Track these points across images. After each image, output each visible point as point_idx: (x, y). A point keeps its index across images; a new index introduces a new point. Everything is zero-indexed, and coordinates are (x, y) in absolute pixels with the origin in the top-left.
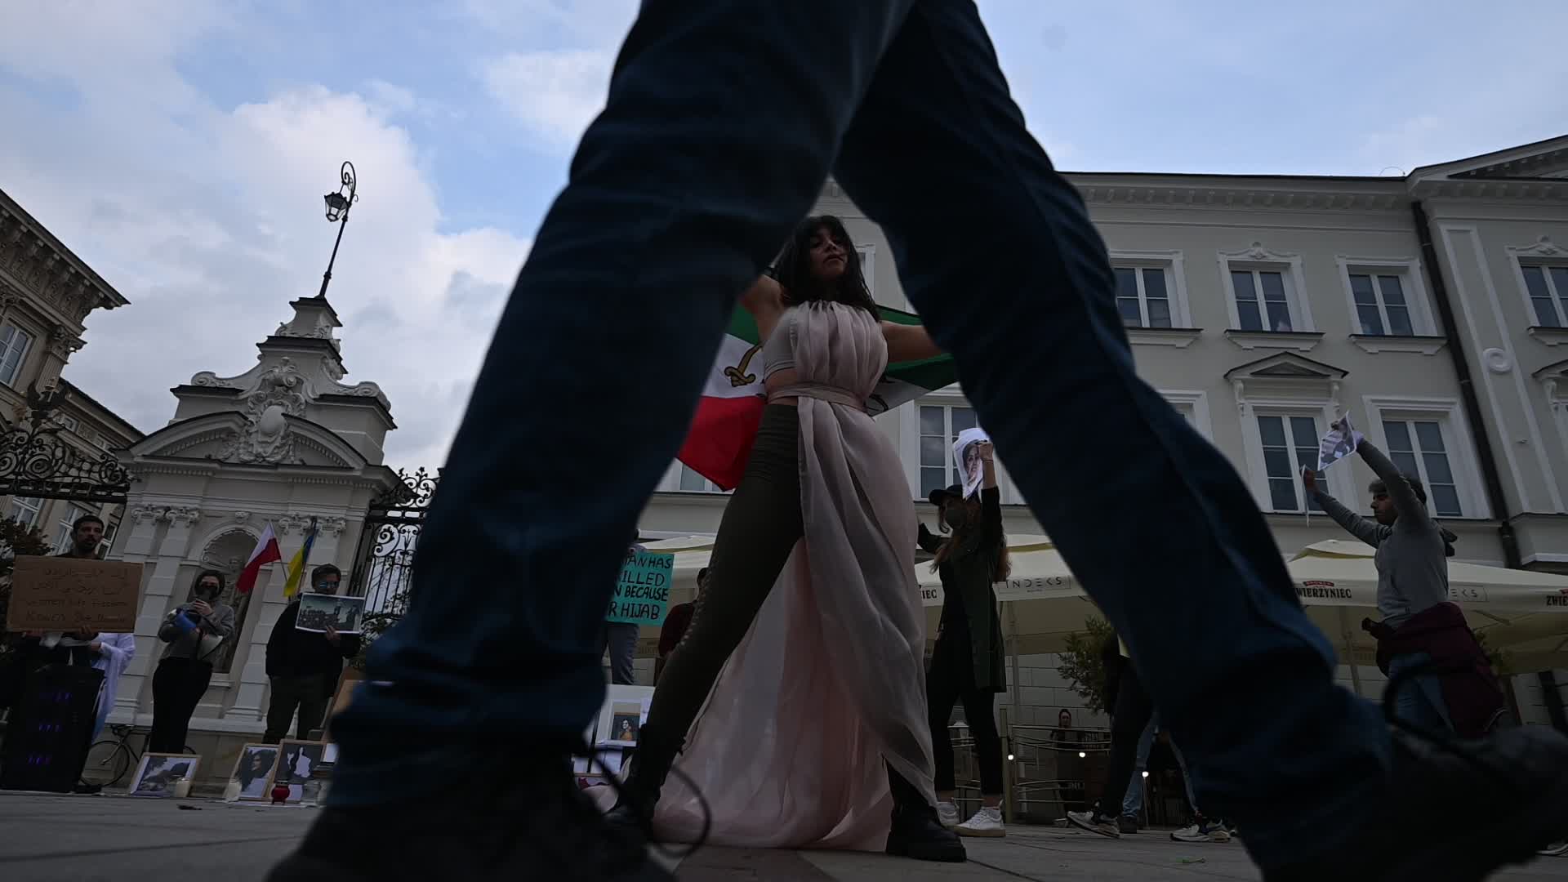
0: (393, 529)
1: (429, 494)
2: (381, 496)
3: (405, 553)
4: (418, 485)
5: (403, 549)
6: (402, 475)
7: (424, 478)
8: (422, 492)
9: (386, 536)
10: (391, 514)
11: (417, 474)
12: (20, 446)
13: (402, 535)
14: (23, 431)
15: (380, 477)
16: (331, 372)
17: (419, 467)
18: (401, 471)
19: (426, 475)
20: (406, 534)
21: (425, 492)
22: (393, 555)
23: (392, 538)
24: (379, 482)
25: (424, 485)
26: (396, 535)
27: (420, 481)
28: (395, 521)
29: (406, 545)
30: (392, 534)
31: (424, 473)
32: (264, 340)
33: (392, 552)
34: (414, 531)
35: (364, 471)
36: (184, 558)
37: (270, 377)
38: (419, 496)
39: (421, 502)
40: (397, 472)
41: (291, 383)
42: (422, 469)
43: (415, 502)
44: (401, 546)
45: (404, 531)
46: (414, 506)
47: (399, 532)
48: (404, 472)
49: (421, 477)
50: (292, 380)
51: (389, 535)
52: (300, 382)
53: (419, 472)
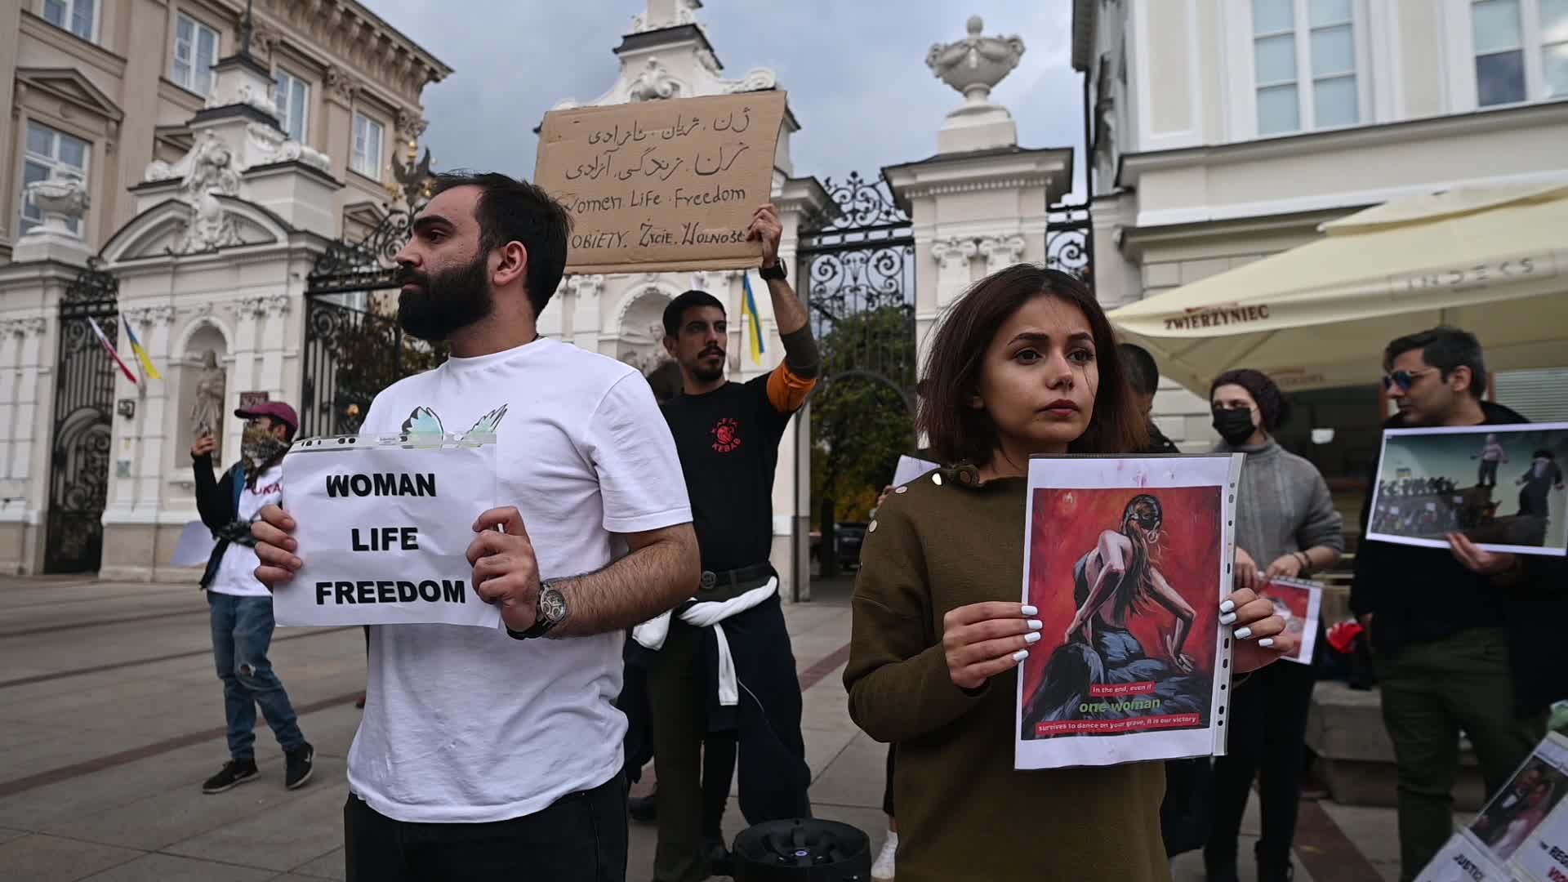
0: (834, 260)
1: (871, 206)
2: (809, 220)
3: (855, 289)
4: (854, 196)
5: (852, 283)
6: (830, 187)
7: (859, 186)
8: (861, 206)
9: (826, 271)
10: (828, 241)
11: (849, 183)
12: (404, 229)
13: (846, 267)
14: (401, 212)
15: (803, 193)
16: (707, 67)
17: (850, 172)
18: (827, 181)
19: (861, 182)
20: (852, 264)
21: (865, 204)
22: (841, 293)
23: (835, 273)
24: (803, 201)
25: (862, 195)
26: (839, 268)
27: (856, 191)
28: (833, 250)
29: (855, 279)
30: (833, 267)
31: (858, 179)
32: (619, 43)
33: (838, 291)
34: (862, 259)
35: (785, 189)
36: (600, 332)
37: (640, 88)
38: (858, 211)
39: (862, 218)
40: (822, 183)
41: (666, 92)
42: (854, 175)
43: (854, 219)
44: (849, 281)
45: (849, 261)
46: (854, 226)
47: (842, 263)
48: (831, 183)
49: (855, 186)
50: (667, 87)
51: (830, 269)
52: (675, 87)
53: (851, 179)
